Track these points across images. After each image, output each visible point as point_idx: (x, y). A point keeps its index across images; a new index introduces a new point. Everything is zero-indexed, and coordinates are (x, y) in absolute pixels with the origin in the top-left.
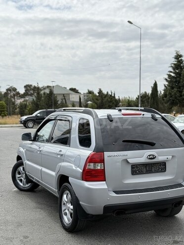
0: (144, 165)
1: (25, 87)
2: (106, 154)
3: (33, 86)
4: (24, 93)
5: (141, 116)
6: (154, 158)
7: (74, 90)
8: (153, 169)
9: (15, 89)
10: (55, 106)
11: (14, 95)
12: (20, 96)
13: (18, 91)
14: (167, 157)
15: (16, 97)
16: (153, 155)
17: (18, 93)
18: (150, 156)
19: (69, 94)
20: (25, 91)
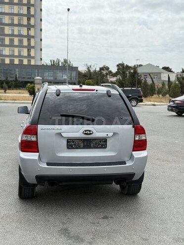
0: (82, 140)
1: (117, 66)
2: (40, 127)
3: (125, 65)
4: (116, 72)
5: (95, 92)
6: (91, 134)
7: (167, 69)
8: (92, 145)
9: (107, 68)
10: (138, 84)
11: (107, 74)
12: (112, 75)
13: (110, 70)
14: (107, 133)
15: (108, 76)
16: (90, 131)
17: (111, 72)
18: (86, 131)
19: (160, 73)
20: (118, 69)
